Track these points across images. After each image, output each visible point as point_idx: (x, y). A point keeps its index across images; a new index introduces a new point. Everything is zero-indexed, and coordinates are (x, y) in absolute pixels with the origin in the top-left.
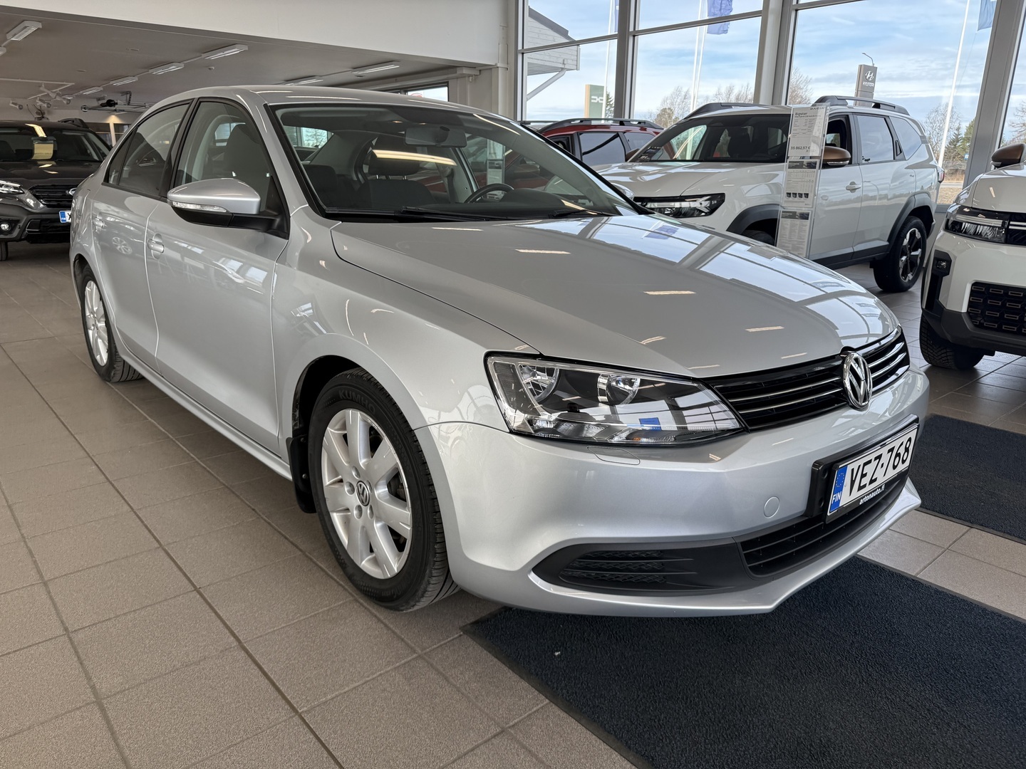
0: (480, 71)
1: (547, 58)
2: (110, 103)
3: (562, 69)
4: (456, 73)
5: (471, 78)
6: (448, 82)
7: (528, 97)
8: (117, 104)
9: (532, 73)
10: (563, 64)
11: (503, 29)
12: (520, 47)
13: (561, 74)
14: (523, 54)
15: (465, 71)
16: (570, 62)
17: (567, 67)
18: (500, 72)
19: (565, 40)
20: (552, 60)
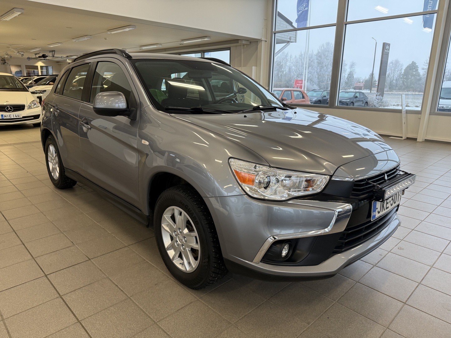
0: (250, 42)
1: (283, 36)
2: (44, 56)
3: (288, 42)
4: (238, 43)
5: (245, 46)
6: (230, 48)
7: (276, 54)
8: (47, 56)
9: (277, 43)
10: (290, 39)
11: (265, 21)
12: (274, 30)
13: (288, 44)
14: (275, 33)
15: (244, 42)
16: (293, 38)
17: (291, 41)
18: (263, 43)
19: (292, 28)
20: (285, 37)
